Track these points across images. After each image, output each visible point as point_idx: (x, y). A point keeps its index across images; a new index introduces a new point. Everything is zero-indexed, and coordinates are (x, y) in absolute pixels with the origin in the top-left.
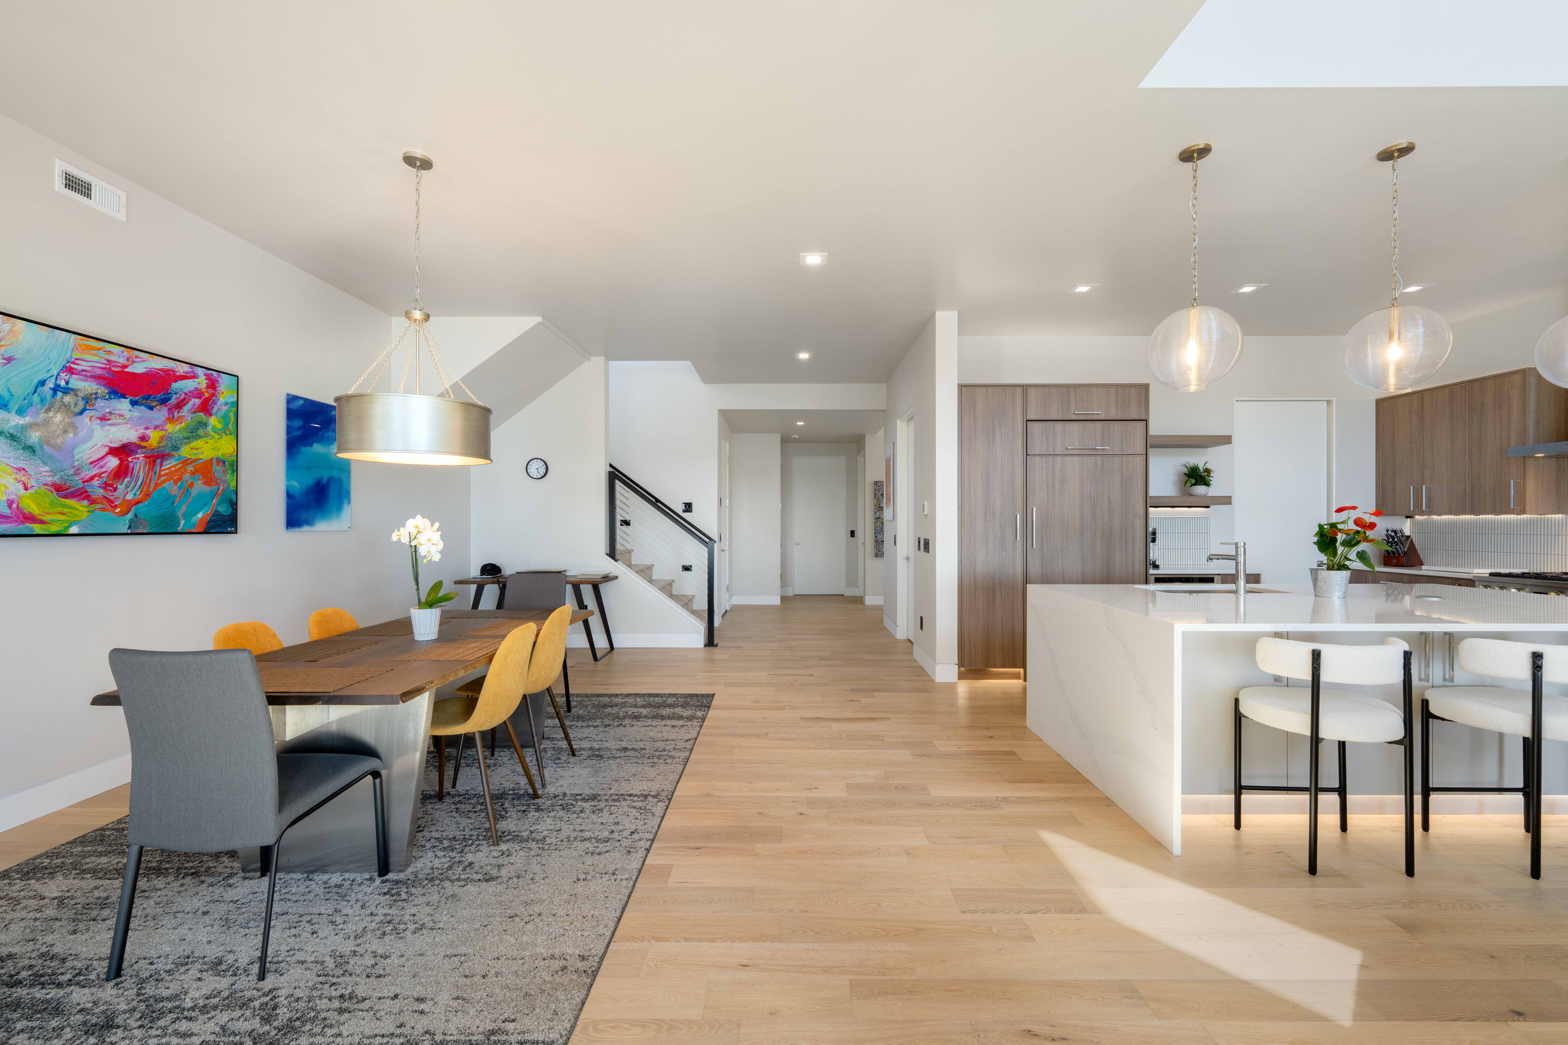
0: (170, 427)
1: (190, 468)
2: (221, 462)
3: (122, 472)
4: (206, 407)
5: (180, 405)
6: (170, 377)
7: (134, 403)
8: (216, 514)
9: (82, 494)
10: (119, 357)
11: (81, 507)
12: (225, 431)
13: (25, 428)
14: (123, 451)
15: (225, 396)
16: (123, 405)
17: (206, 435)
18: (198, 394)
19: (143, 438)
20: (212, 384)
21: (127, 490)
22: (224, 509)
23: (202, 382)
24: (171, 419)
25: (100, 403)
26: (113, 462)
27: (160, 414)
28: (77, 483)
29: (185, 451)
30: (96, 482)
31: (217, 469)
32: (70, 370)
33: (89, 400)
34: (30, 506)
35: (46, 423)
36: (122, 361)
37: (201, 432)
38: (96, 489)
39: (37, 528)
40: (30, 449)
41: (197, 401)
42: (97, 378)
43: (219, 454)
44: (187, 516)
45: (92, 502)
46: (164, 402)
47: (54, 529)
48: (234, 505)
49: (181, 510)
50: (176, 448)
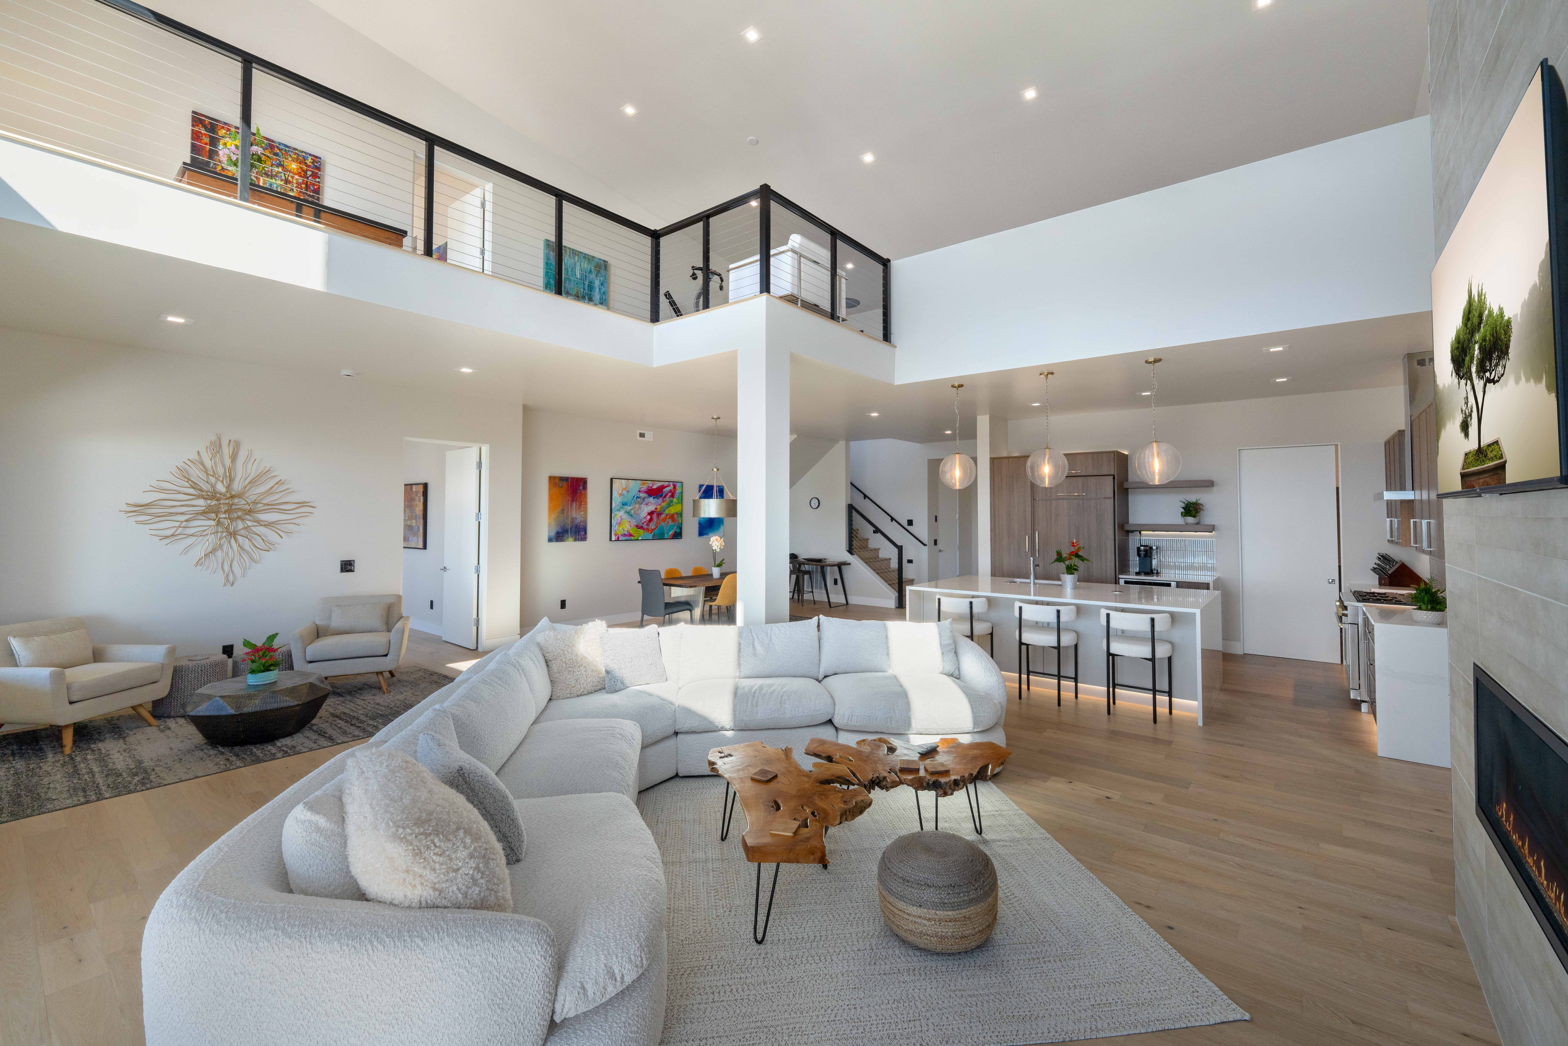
0: (663, 504)
1: (668, 517)
2: (677, 514)
3: (651, 520)
4: (673, 496)
5: (665, 497)
6: (663, 487)
7: (654, 498)
8: (675, 532)
9: (641, 528)
10: (650, 484)
11: (641, 531)
12: (678, 503)
13: (631, 510)
14: (651, 514)
15: (678, 491)
16: (651, 499)
17: (673, 505)
18: (670, 491)
19: (656, 509)
20: (675, 487)
21: (652, 526)
22: (678, 531)
23: (672, 487)
24: (663, 501)
25: (646, 500)
26: (649, 517)
27: (661, 500)
28: (641, 524)
29: (667, 512)
30: (645, 524)
31: (675, 516)
32: (640, 491)
33: (644, 499)
34: (632, 532)
35: (635, 508)
36: (651, 485)
37: (671, 504)
38: (645, 526)
39: (633, 538)
40: (631, 515)
41: (670, 494)
42: (646, 492)
43: (676, 511)
44: (668, 533)
45: (644, 530)
46: (661, 496)
47: (636, 538)
48: (681, 529)
49: (665, 531)
50: (664, 511)
